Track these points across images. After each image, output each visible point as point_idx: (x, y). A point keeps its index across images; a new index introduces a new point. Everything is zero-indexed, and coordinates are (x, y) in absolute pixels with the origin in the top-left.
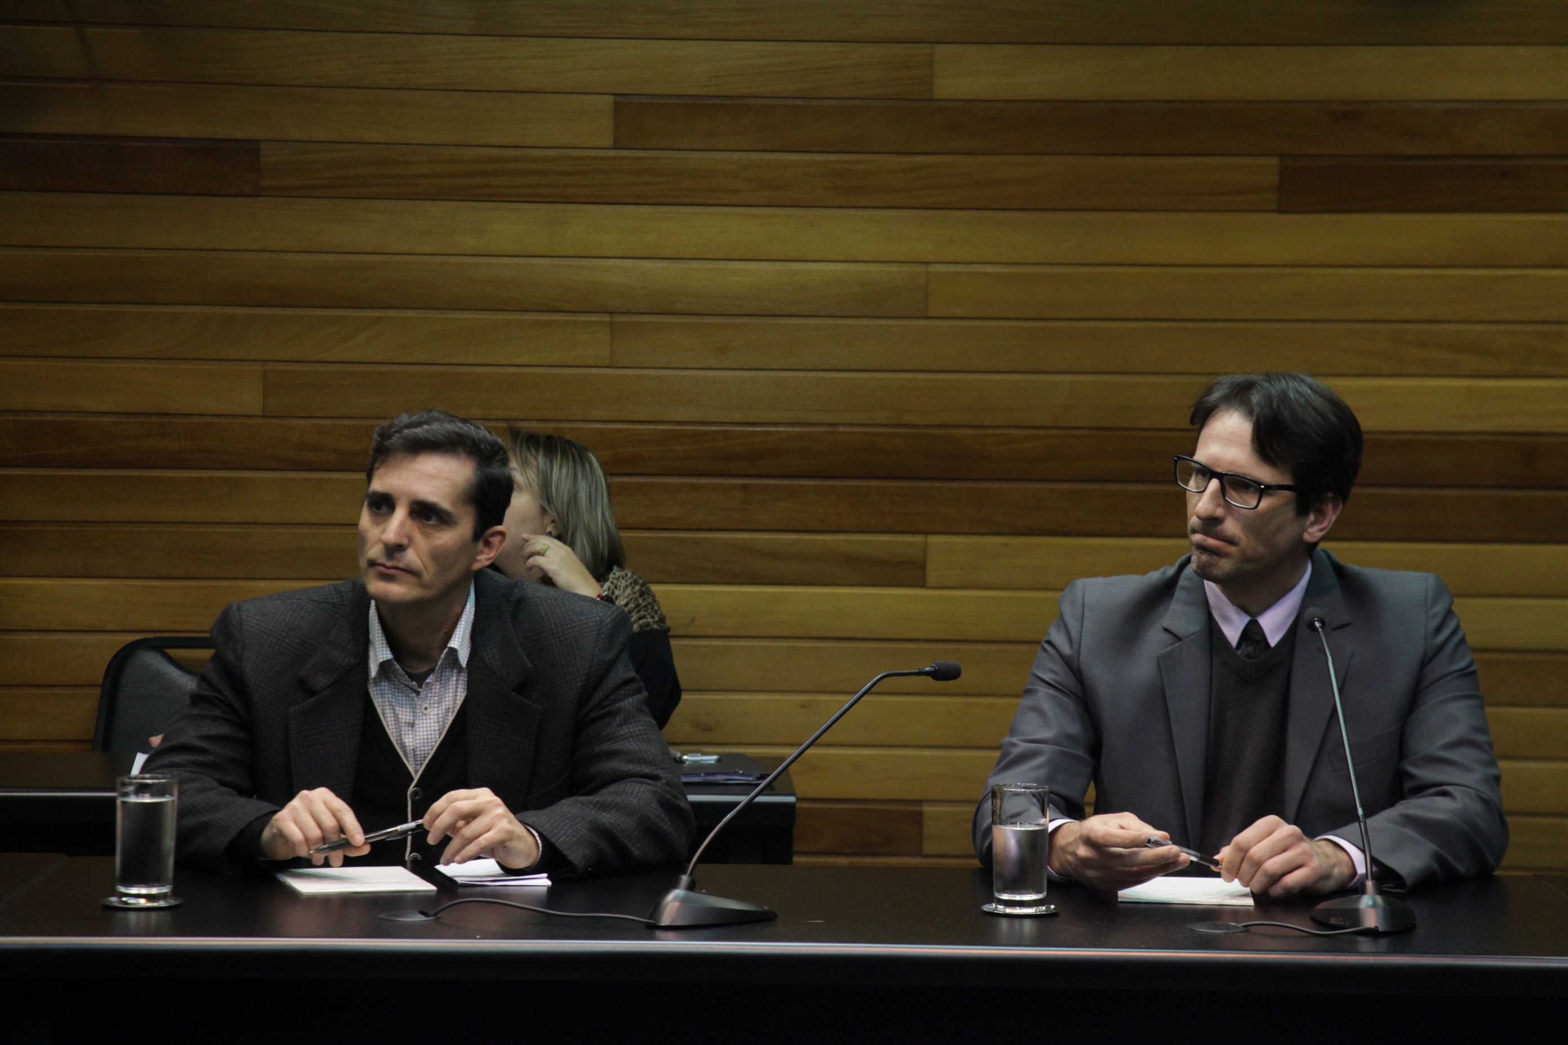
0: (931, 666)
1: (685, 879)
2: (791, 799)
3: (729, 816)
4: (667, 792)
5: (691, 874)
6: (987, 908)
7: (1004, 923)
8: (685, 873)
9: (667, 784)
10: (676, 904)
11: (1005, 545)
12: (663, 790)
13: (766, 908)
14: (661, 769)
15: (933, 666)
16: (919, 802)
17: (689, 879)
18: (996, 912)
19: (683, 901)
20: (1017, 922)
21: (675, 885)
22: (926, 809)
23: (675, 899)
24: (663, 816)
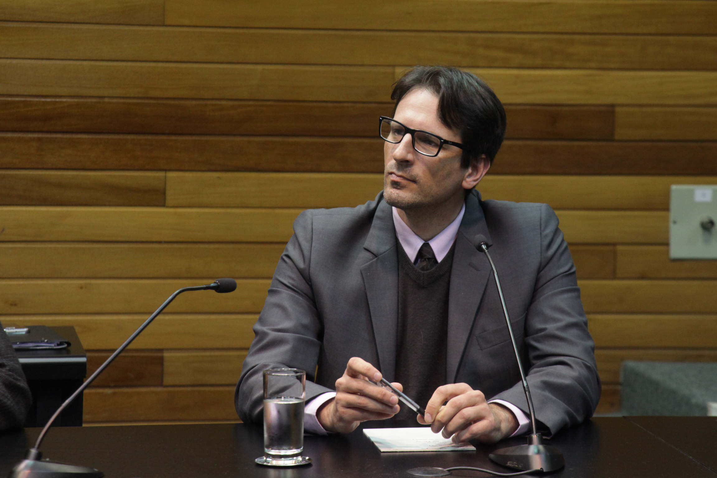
0: (215, 283)
1: (33, 452)
2: (84, 360)
3: (67, 402)
4: (10, 375)
5: (38, 448)
6: (258, 461)
7: (272, 472)
8: (33, 447)
9: (10, 370)
10: (27, 472)
11: (219, 178)
12: (7, 375)
13: (96, 470)
14: (5, 358)
15: (216, 283)
16: (161, 350)
17: (37, 452)
18: (265, 464)
19: (32, 468)
20: (282, 471)
21: (25, 456)
22: (166, 355)
23: (26, 467)
24: (6, 394)
